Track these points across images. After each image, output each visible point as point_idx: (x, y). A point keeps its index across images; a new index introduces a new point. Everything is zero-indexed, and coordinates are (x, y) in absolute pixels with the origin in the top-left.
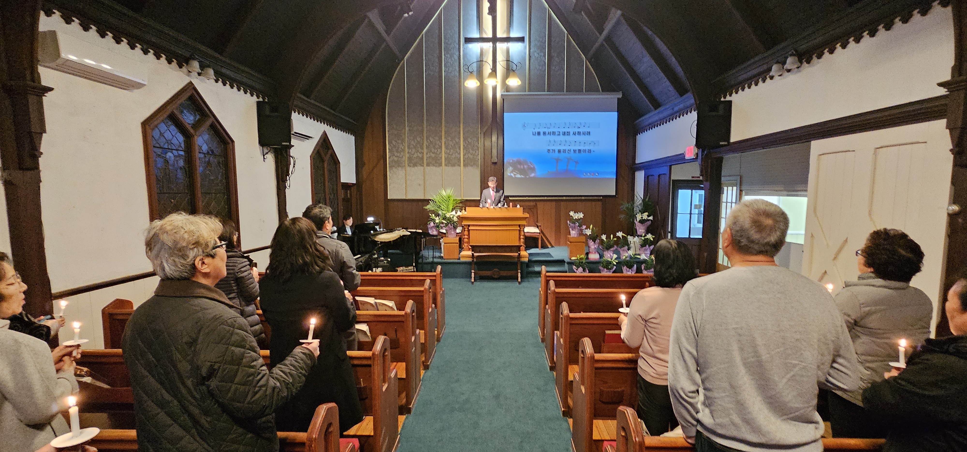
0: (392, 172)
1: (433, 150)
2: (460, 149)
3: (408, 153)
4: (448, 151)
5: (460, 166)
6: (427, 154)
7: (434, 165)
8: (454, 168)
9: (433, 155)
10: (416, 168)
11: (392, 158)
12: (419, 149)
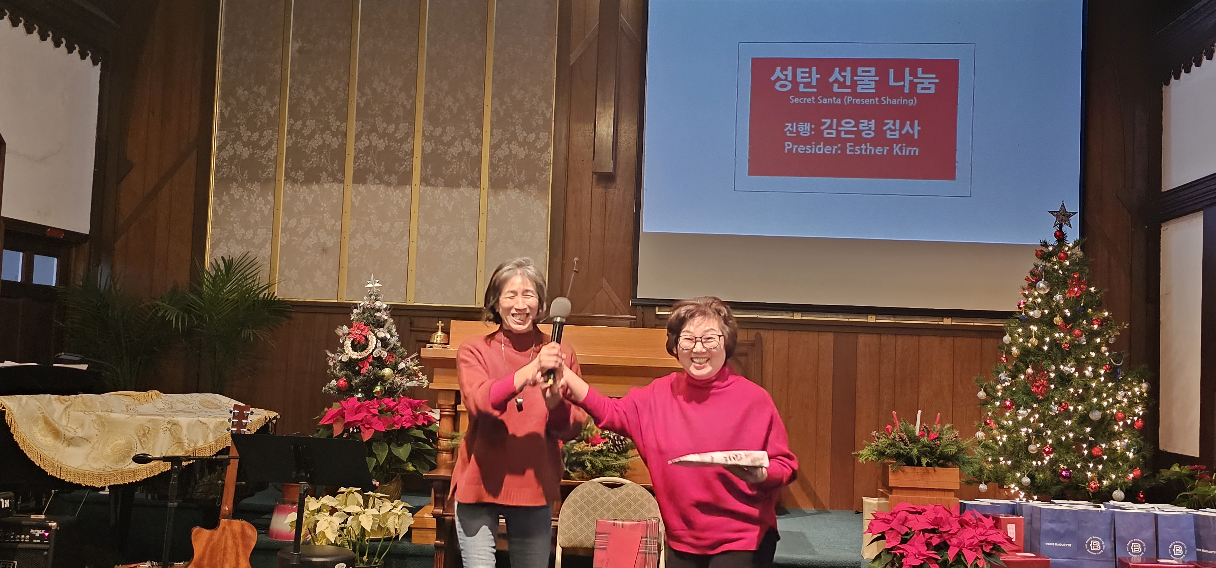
0: (225, 198)
1: (381, 126)
2: (481, 127)
3: (289, 133)
4: (438, 131)
5: (475, 184)
6: (358, 137)
7: (382, 182)
8: (455, 193)
9: (381, 144)
10: (315, 187)
11: (229, 151)
12: (332, 118)
